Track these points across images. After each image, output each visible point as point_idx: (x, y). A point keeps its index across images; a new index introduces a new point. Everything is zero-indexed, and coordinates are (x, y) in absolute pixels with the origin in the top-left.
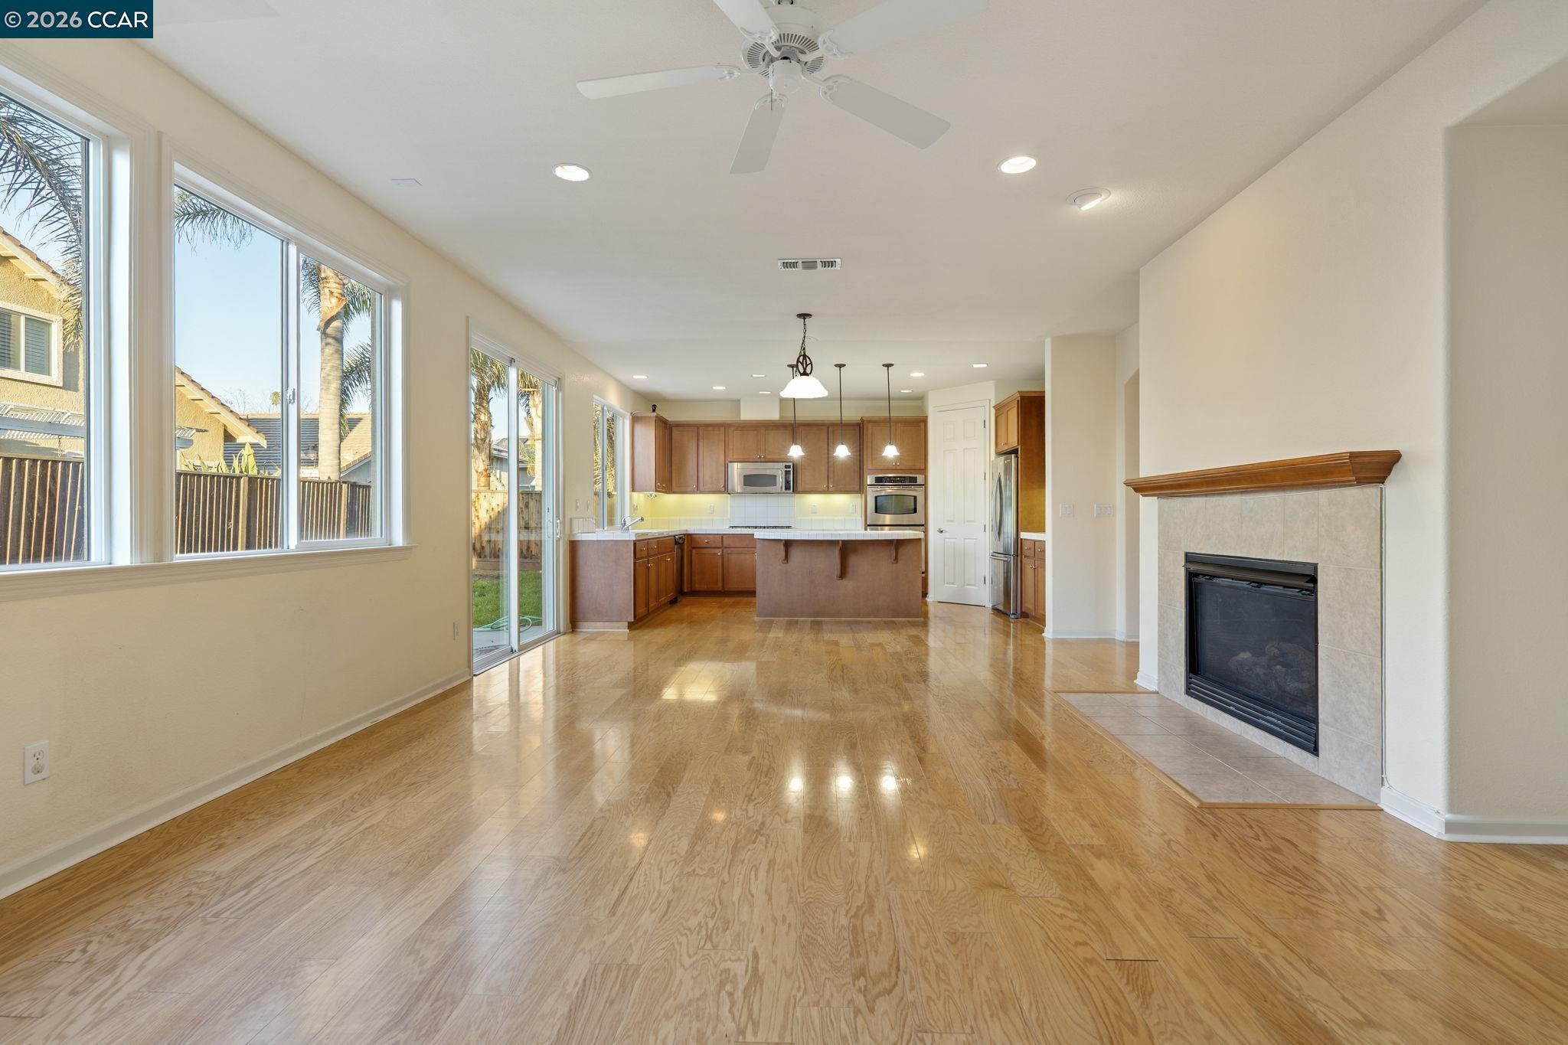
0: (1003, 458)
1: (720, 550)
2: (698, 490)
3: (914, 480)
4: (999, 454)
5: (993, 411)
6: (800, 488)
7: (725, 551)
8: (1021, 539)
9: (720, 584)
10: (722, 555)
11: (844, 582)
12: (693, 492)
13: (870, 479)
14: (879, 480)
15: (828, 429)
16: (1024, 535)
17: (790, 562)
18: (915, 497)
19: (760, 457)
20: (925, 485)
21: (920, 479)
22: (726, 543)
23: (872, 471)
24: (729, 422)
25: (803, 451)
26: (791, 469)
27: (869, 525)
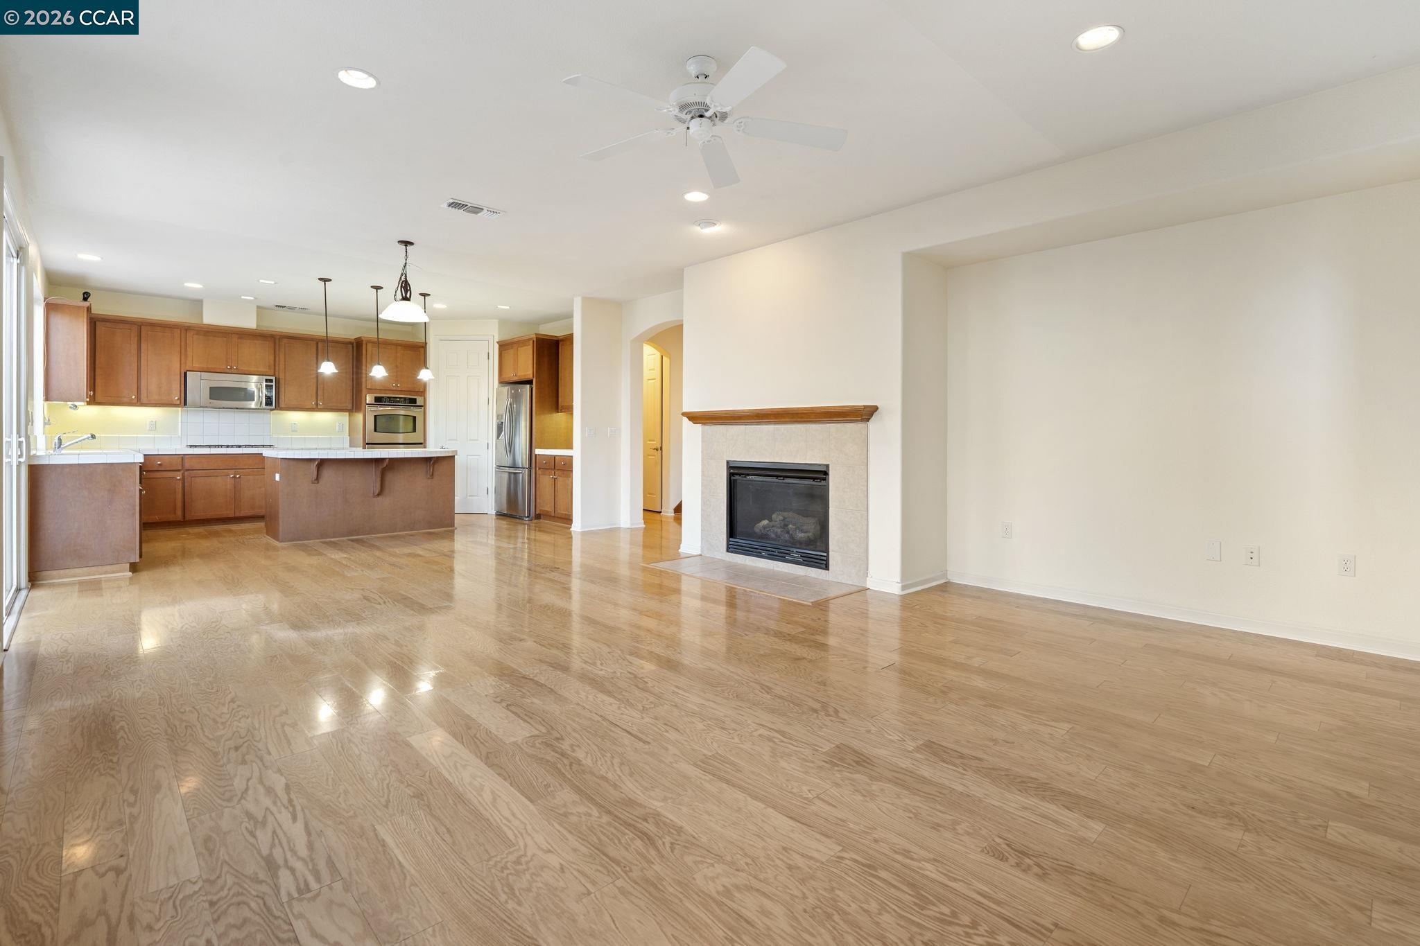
0: (506, 389)
1: (180, 473)
2: (139, 402)
3: (413, 401)
4: (503, 382)
5: (497, 346)
6: (282, 404)
7: (186, 473)
8: (536, 455)
9: (179, 513)
10: (183, 479)
11: (380, 499)
12: (131, 404)
13: (369, 399)
14: (378, 400)
15: (318, 343)
16: (538, 451)
17: (321, 482)
18: (414, 418)
19: (232, 368)
20: (423, 406)
21: (419, 401)
22: (187, 466)
23: (370, 391)
24: (186, 325)
25: (336, 368)
26: (274, 384)
27: (367, 444)
